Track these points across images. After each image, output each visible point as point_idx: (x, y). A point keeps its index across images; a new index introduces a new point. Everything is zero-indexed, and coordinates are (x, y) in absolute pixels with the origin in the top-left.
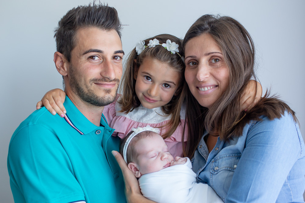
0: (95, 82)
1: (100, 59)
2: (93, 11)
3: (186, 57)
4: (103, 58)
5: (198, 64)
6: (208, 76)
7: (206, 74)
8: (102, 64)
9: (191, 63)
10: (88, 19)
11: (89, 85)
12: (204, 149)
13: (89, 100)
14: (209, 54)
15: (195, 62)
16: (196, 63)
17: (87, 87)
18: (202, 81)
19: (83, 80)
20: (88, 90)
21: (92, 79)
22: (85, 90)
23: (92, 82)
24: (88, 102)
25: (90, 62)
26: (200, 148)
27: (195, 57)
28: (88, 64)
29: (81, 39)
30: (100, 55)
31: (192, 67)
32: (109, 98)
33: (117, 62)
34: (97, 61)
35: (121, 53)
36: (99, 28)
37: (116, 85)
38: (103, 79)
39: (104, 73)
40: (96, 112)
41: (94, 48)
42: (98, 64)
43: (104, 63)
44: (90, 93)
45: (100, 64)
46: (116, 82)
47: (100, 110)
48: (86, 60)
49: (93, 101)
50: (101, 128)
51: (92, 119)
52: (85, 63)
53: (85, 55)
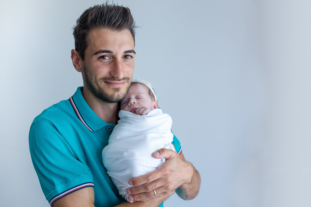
0: (105, 81)
1: (111, 59)
2: (105, 12)
4: (113, 58)
8: (112, 64)
10: (100, 20)
11: (100, 83)
13: (100, 97)
17: (97, 85)
19: (94, 79)
20: (99, 88)
21: (102, 78)
22: (96, 87)
23: (102, 80)
24: (100, 98)
25: (100, 61)
28: (99, 63)
29: (92, 39)
30: (110, 55)
32: (119, 96)
33: (128, 61)
34: (108, 61)
35: (132, 53)
36: (110, 29)
37: (126, 83)
38: (112, 78)
39: (113, 72)
40: (109, 108)
41: (103, 49)
42: (108, 63)
43: (113, 62)
44: (101, 90)
45: (110, 64)
46: (125, 81)
47: (112, 106)
48: (97, 60)
49: (103, 97)
50: (111, 124)
51: (106, 115)
52: (96, 62)
53: (95, 55)
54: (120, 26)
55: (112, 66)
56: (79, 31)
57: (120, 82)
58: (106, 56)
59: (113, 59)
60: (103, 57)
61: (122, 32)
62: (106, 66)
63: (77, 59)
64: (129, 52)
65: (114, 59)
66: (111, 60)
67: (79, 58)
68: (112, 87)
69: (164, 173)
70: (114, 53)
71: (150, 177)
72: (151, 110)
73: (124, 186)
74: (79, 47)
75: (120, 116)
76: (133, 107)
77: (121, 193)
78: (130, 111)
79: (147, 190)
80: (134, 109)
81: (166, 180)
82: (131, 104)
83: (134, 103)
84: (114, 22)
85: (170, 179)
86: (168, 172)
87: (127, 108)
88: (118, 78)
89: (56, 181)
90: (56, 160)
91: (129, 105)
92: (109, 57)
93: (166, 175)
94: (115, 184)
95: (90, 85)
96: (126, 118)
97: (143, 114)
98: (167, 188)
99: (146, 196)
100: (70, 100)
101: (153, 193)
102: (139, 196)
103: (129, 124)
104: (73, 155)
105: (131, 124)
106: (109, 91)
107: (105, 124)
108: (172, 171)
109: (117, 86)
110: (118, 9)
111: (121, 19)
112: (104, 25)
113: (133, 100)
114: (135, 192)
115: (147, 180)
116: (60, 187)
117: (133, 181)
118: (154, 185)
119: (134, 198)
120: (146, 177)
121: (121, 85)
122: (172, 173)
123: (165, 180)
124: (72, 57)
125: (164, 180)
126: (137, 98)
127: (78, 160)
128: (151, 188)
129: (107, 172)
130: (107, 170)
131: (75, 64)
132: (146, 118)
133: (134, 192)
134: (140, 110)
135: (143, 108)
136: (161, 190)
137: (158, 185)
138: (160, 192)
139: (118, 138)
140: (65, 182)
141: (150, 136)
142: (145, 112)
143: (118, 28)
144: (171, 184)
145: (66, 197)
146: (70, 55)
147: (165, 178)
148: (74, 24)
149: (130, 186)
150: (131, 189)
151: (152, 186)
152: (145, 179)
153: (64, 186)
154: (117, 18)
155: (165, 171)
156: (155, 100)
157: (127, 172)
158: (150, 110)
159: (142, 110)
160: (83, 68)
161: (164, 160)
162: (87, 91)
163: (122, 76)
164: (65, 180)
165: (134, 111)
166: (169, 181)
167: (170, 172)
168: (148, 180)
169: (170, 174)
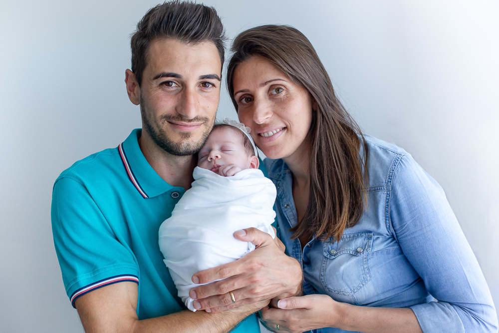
0: (169, 120)
1: (179, 86)
3: (235, 93)
4: (182, 85)
5: (253, 100)
6: (270, 116)
7: (267, 114)
8: (180, 94)
9: (244, 100)
10: (166, 25)
11: (160, 123)
12: (292, 211)
14: (266, 83)
15: (249, 98)
16: (251, 99)
17: (158, 126)
18: (261, 123)
19: (152, 116)
20: (160, 131)
21: (164, 115)
22: (157, 130)
23: (164, 119)
24: (161, 147)
25: (163, 90)
26: (286, 207)
27: (248, 91)
28: (160, 92)
29: (153, 55)
30: (177, 80)
31: (246, 105)
32: (188, 145)
33: (208, 91)
34: (174, 89)
35: (213, 78)
36: (179, 41)
37: (202, 126)
38: (178, 117)
39: (180, 108)
40: (176, 163)
41: (167, 70)
42: (175, 93)
43: (182, 92)
44: (162, 134)
45: (176, 95)
46: (200, 122)
47: (183, 161)
48: (158, 87)
49: (166, 146)
50: (179, 189)
51: (172, 174)
52: (156, 90)
53: (156, 80)
54: (195, 36)
55: (180, 97)
56: (137, 41)
57: (192, 123)
58: (172, 82)
59: (182, 87)
60: (168, 83)
61: (198, 46)
62: (171, 98)
63: (134, 84)
64: (208, 78)
65: (184, 87)
66: (180, 88)
67: (136, 83)
68: (178, 130)
69: (249, 266)
70: (184, 78)
71: (224, 270)
72: (243, 169)
73: (185, 284)
74: (135, 66)
75: (195, 176)
76: (215, 163)
77: (180, 295)
78: (210, 169)
79: (221, 290)
80: (216, 166)
81: (251, 278)
82: (211, 158)
83: (217, 157)
84: (186, 30)
85: (258, 276)
86: (255, 265)
87: (205, 164)
88: (187, 116)
89: (80, 269)
90: (82, 237)
91: (209, 160)
92: (177, 84)
93: (252, 269)
94: (173, 280)
95: (148, 125)
96: (202, 178)
97: (228, 174)
98: (251, 291)
99: (218, 302)
100: (118, 148)
101: (230, 298)
102: (209, 302)
103: (205, 188)
104: (110, 232)
105: (207, 187)
106: (174, 138)
107: (169, 188)
108: (262, 265)
109: (186, 130)
110: (195, 10)
111: (199, 24)
112: (170, 34)
113: (216, 153)
114: (202, 294)
115: (220, 274)
116: (83, 278)
117: (199, 276)
118: (231, 283)
119: (201, 305)
120: (219, 269)
121: (193, 128)
122: (263, 268)
123: (249, 277)
124: (126, 81)
125: (247, 278)
126: (223, 150)
127: (117, 240)
128: (226, 288)
129: (164, 260)
130: (164, 256)
131: (129, 92)
132: (231, 181)
133: (200, 294)
134: (225, 168)
135: (230, 165)
136: (242, 293)
137: (238, 284)
138: (240, 297)
139: (186, 208)
140: (94, 269)
141: (233, 209)
142: (232, 173)
143: (192, 39)
144: (260, 286)
145: (92, 293)
146: (124, 77)
147: (250, 275)
148: (134, 29)
149: (194, 285)
150: (196, 290)
151: (229, 285)
152: (217, 273)
153: (90, 277)
154: (192, 24)
155: (251, 262)
156: (254, 155)
157: (191, 262)
158: (240, 170)
159: (228, 168)
160: (140, 99)
161: (253, 248)
162: (145, 135)
163: (193, 114)
164: (93, 268)
165: (217, 170)
166: (255, 279)
167: (259, 266)
168: (222, 275)
169: (259, 270)
